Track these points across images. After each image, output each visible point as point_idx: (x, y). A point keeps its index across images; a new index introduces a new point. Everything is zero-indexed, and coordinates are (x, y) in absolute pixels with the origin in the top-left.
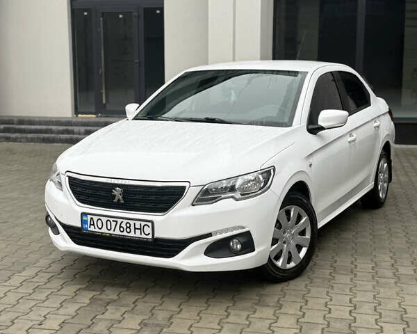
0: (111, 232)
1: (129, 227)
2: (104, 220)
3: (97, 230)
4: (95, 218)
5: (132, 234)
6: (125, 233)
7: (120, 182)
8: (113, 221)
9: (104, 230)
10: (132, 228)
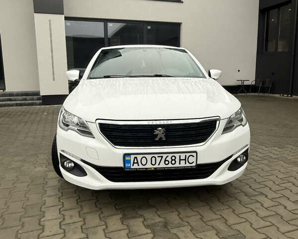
0: (156, 166)
1: (175, 160)
2: (149, 157)
3: (141, 166)
4: (139, 157)
5: (177, 165)
6: (170, 165)
7: (162, 123)
8: (158, 157)
9: (149, 166)
10: (177, 160)
